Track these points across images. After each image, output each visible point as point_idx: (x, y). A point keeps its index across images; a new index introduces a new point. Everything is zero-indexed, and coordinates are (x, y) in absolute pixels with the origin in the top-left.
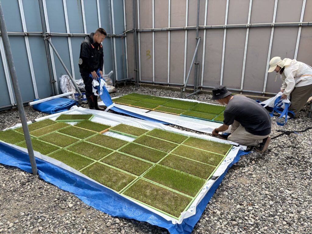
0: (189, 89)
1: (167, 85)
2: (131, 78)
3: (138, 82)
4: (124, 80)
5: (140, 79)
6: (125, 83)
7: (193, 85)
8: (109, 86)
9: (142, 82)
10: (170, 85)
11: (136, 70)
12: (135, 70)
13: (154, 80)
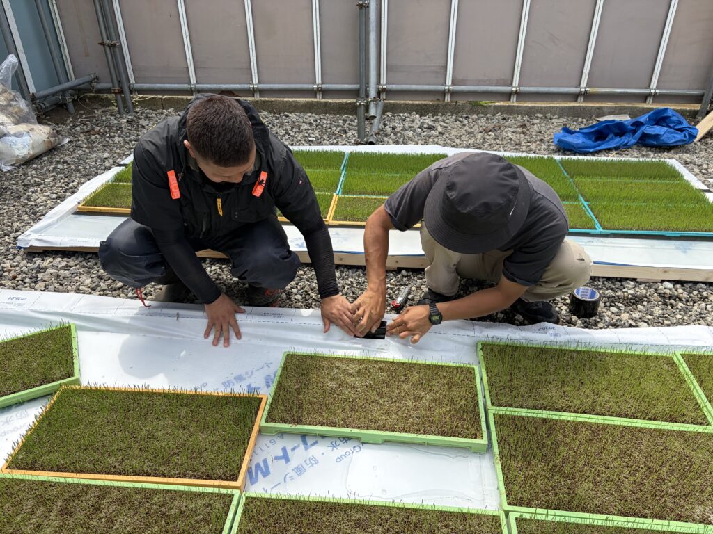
0: (337, 101)
1: (252, 92)
2: (87, 78)
3: (127, 91)
4: (63, 92)
5: (132, 80)
6: (69, 99)
7: (356, 86)
8: (23, 127)
9: (140, 91)
10: (262, 92)
11: (107, 42)
12: (102, 44)
13: (193, 80)
